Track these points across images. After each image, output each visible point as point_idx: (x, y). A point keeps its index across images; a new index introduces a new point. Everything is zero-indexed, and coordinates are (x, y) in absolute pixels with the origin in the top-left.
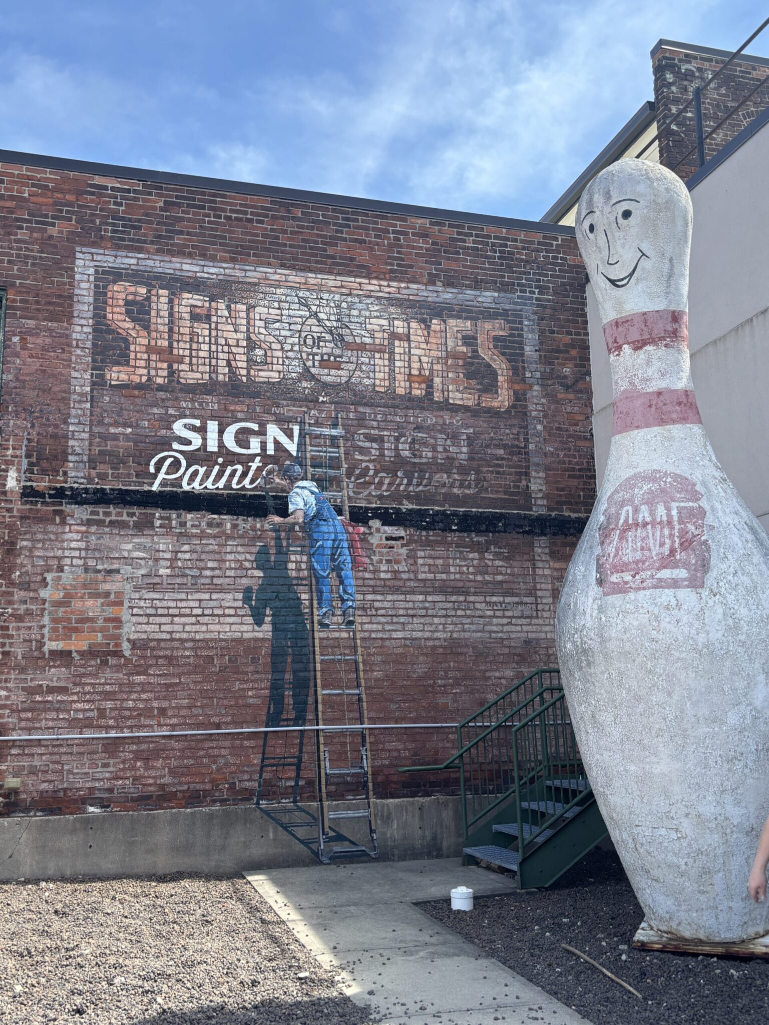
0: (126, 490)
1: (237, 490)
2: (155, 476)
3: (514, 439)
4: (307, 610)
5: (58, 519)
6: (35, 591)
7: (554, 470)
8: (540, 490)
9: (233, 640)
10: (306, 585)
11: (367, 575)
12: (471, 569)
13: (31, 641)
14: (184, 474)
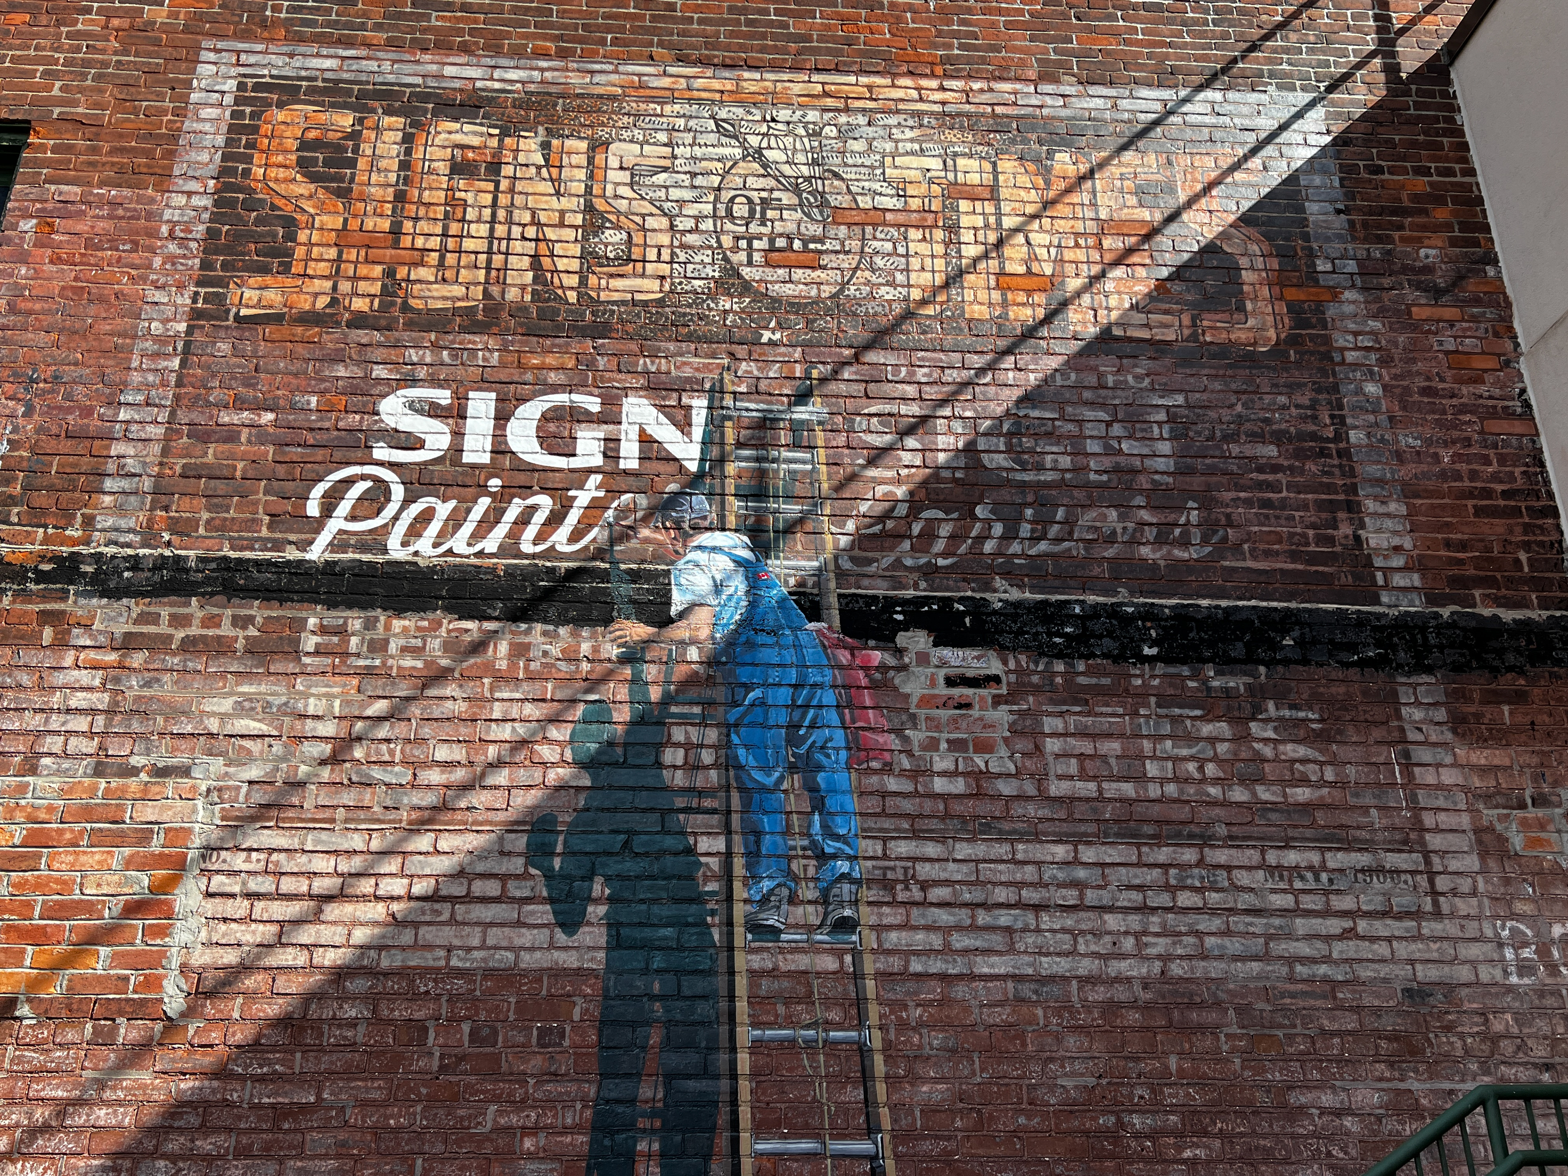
0: (239, 561)
1: (533, 556)
2: (318, 525)
3: (1304, 419)
4: (712, 886)
7: (1430, 494)
8: (1397, 549)
9: (489, 973)
10: (714, 811)
11: (893, 784)
12: (1211, 769)
14: (396, 518)
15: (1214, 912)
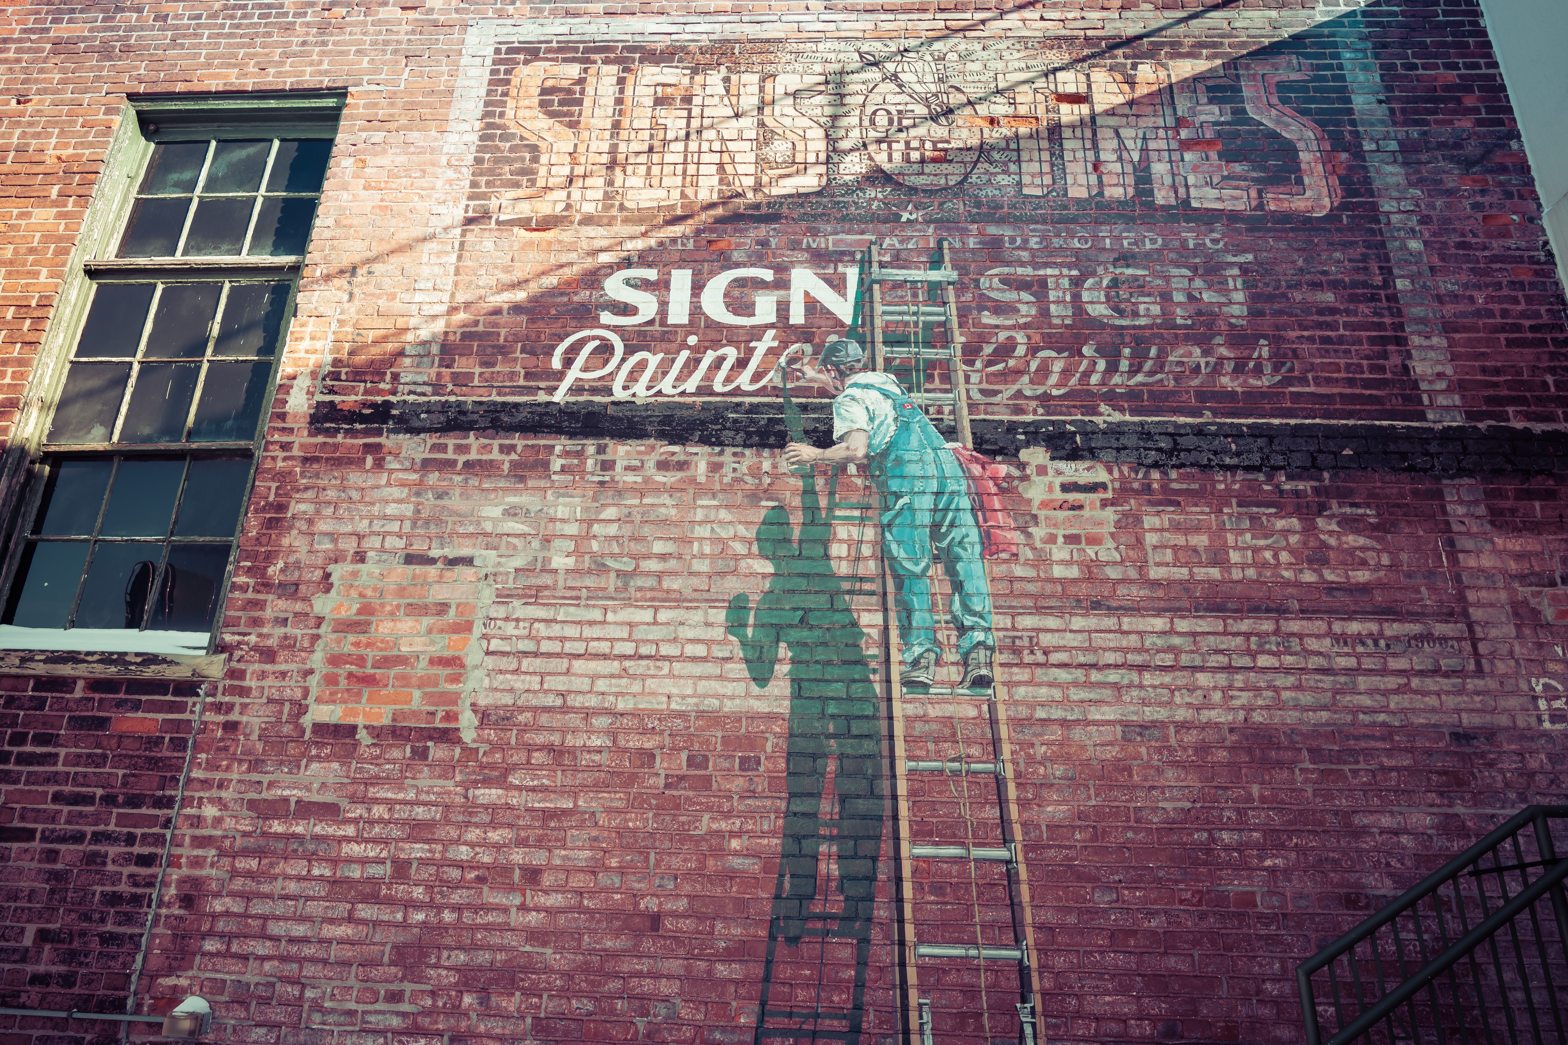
0: (504, 404)
1: (723, 395)
2: (560, 376)
3: (1357, 270)
4: (873, 651)
5: (369, 460)
6: (305, 599)
7: (1465, 329)
8: (1440, 375)
9: (701, 714)
10: (872, 593)
11: (1019, 571)
12: (1284, 556)
13: (280, 702)
14: (619, 367)
15: (1288, 671)
